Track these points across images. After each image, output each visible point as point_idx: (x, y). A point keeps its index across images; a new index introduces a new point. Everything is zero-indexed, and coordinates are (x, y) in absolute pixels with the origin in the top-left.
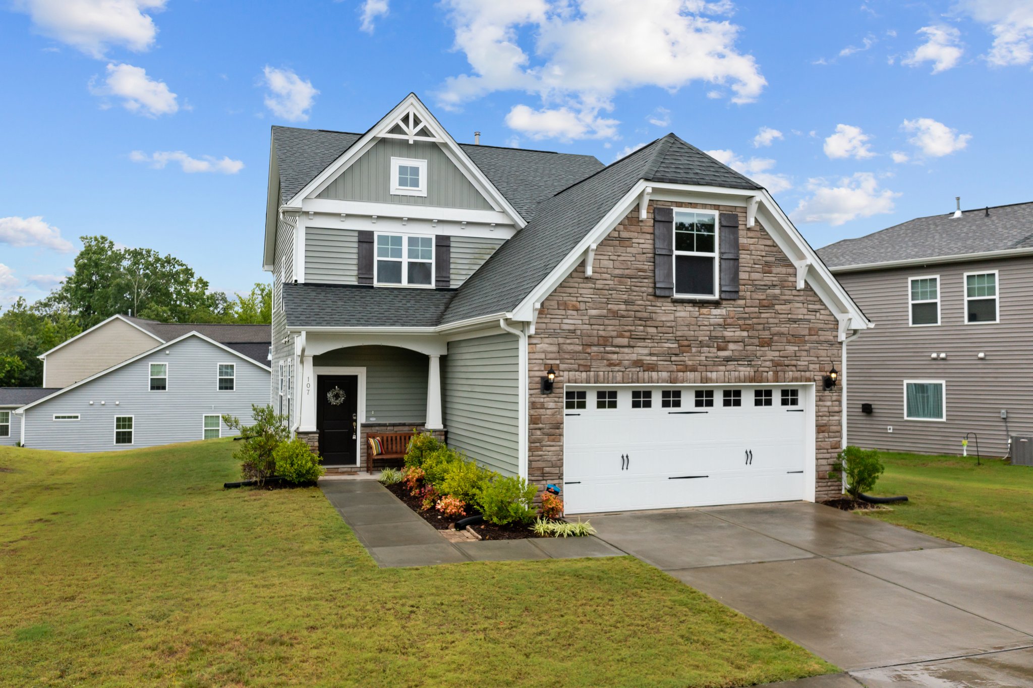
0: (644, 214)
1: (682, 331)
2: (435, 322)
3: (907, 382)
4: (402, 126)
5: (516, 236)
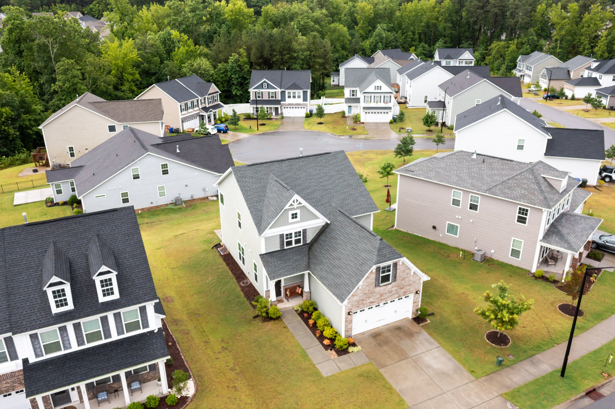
0: (374, 271)
1: (382, 292)
2: (308, 267)
3: (448, 222)
4: (293, 203)
5: (327, 226)
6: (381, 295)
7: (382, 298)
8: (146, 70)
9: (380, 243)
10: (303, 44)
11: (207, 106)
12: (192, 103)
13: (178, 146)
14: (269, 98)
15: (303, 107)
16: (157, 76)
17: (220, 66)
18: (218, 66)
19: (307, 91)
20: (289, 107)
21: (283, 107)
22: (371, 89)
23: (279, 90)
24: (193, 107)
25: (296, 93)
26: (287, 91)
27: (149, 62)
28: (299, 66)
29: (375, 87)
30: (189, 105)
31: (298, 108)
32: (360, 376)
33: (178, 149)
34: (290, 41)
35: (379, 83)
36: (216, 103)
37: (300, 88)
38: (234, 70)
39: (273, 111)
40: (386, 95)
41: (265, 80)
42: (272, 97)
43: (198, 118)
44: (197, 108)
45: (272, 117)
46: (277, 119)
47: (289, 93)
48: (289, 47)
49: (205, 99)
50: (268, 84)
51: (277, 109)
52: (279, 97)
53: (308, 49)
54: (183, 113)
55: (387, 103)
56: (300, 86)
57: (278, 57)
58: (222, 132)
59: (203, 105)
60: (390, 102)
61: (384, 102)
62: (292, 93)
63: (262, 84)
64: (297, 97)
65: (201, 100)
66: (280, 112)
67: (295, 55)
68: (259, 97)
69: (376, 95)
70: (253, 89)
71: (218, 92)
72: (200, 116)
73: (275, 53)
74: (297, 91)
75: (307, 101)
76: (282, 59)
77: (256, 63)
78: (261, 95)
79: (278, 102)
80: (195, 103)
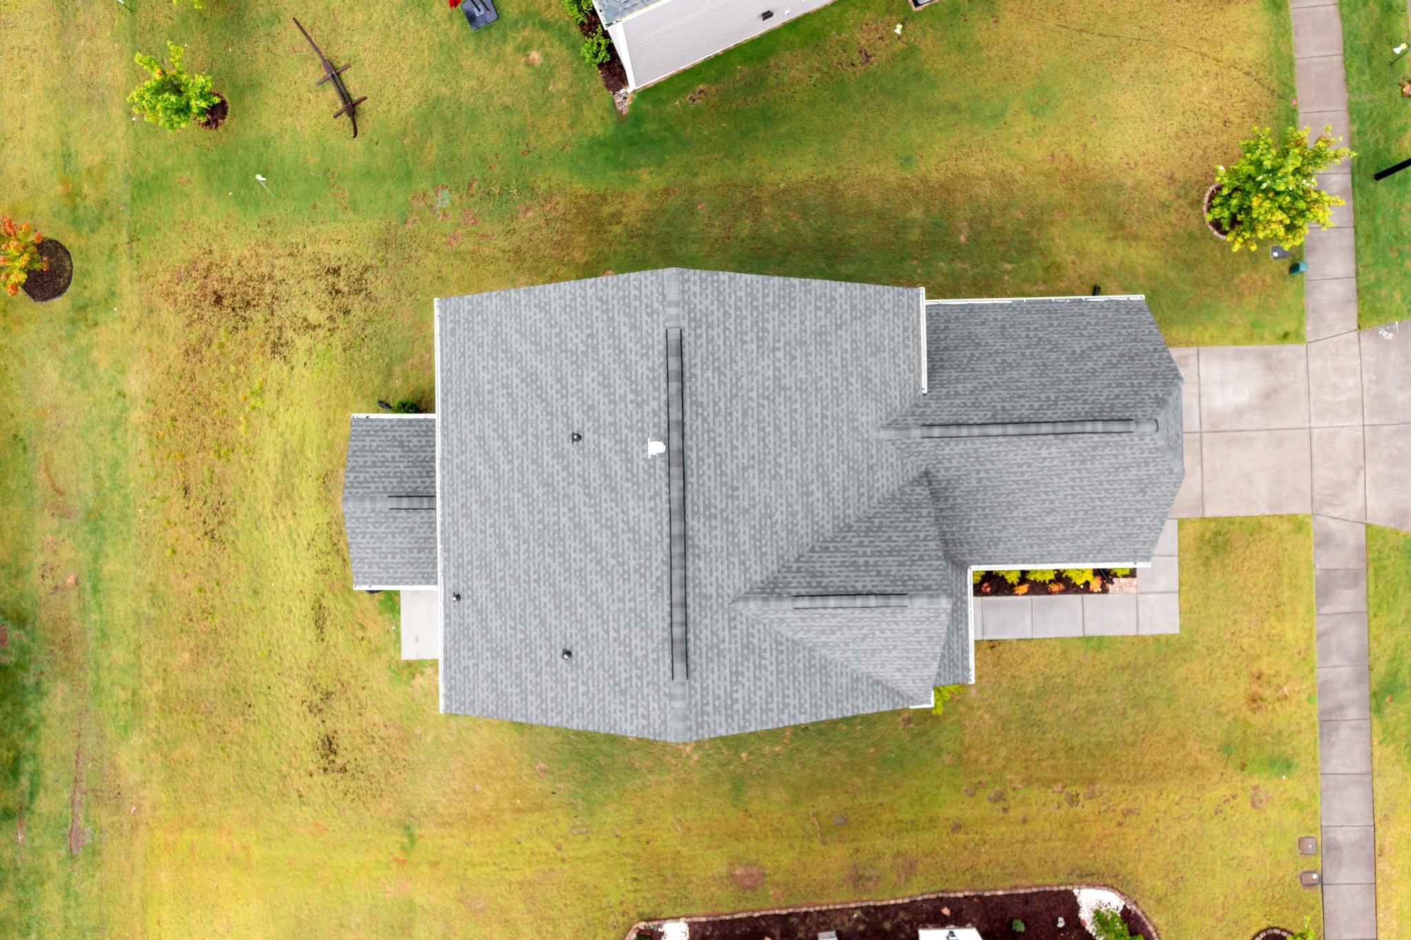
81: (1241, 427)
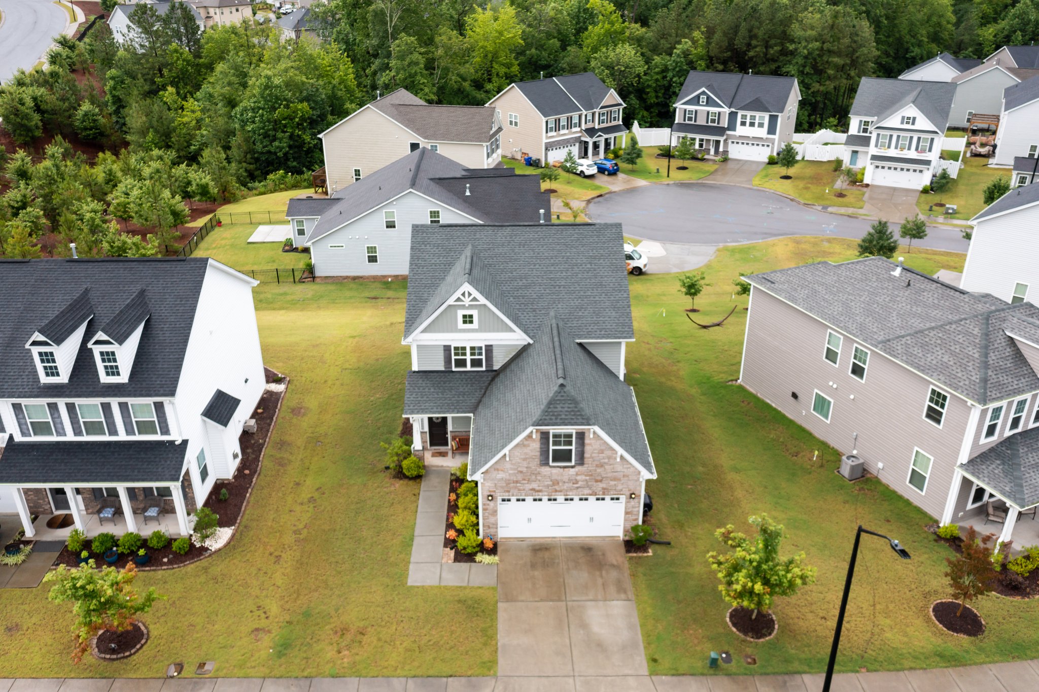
0: (534, 436)
1: (554, 477)
2: (474, 409)
3: (816, 391)
4: (462, 298)
5: (526, 348)
6: (556, 483)
7: (557, 487)
8: (533, 60)
9: (556, 392)
10: (812, 28)
11: (596, 127)
12: (570, 119)
13: (468, 185)
14: (707, 122)
15: (766, 144)
16: (550, 70)
17: (657, 59)
18: (653, 60)
19: (777, 116)
20: (740, 141)
21: (730, 141)
22: (894, 121)
23: (726, 110)
24: (570, 125)
25: (757, 118)
26: (740, 113)
27: (541, 47)
28: (796, 68)
29: (903, 118)
30: (563, 122)
31: (758, 145)
32: (459, 601)
33: (468, 190)
34: (787, 21)
35: (911, 111)
36: (614, 123)
37: (766, 110)
38: (677, 69)
39: (711, 147)
40: (923, 136)
41: (704, 89)
42: (713, 121)
43: (577, 145)
44: (578, 129)
45: (706, 157)
46: (714, 161)
47: (744, 117)
48: (784, 32)
49: (593, 114)
50: (708, 98)
51: (718, 142)
52: (725, 123)
53: (820, 38)
54: (550, 134)
55: (923, 151)
56: (767, 105)
57: (758, 49)
58: (606, 173)
59: (590, 125)
60: (930, 150)
61: (917, 149)
62: (748, 117)
63: (698, 97)
64: (756, 124)
65: (586, 115)
66: (721, 149)
67: (791, 47)
68: (690, 119)
69: (902, 134)
70: (683, 104)
71: (621, 105)
72: (581, 142)
73: (754, 42)
74: (758, 114)
75: (774, 133)
76: (766, 54)
77: (718, 58)
78: (693, 116)
79: (721, 131)
80: (575, 120)
81: (572, 627)
